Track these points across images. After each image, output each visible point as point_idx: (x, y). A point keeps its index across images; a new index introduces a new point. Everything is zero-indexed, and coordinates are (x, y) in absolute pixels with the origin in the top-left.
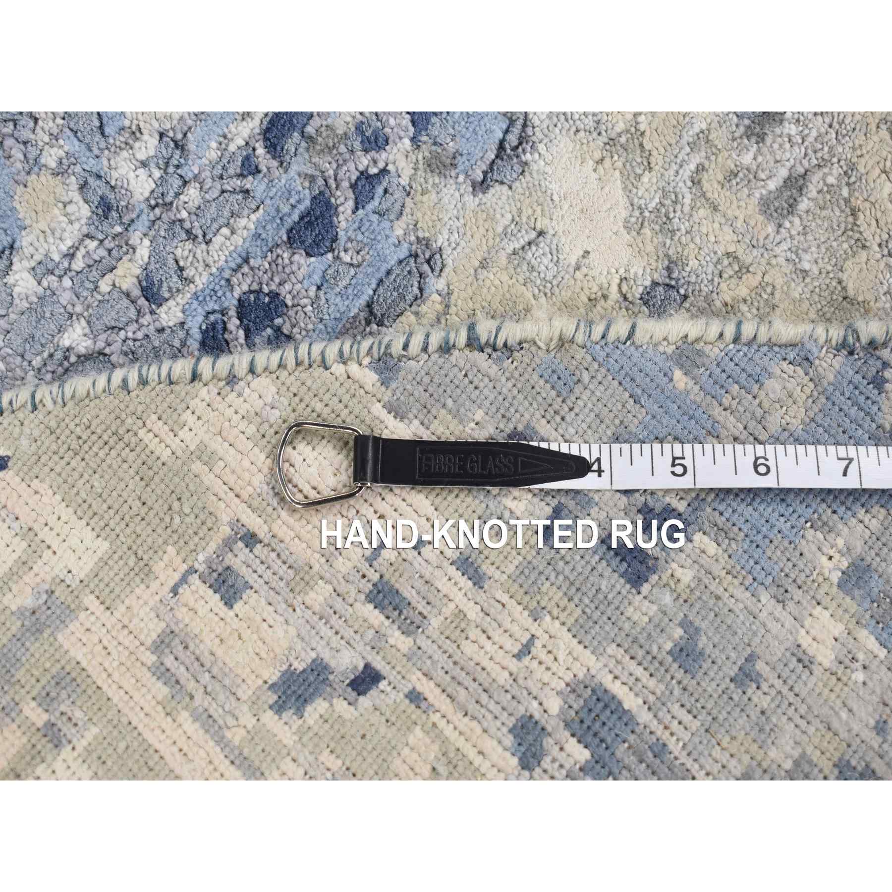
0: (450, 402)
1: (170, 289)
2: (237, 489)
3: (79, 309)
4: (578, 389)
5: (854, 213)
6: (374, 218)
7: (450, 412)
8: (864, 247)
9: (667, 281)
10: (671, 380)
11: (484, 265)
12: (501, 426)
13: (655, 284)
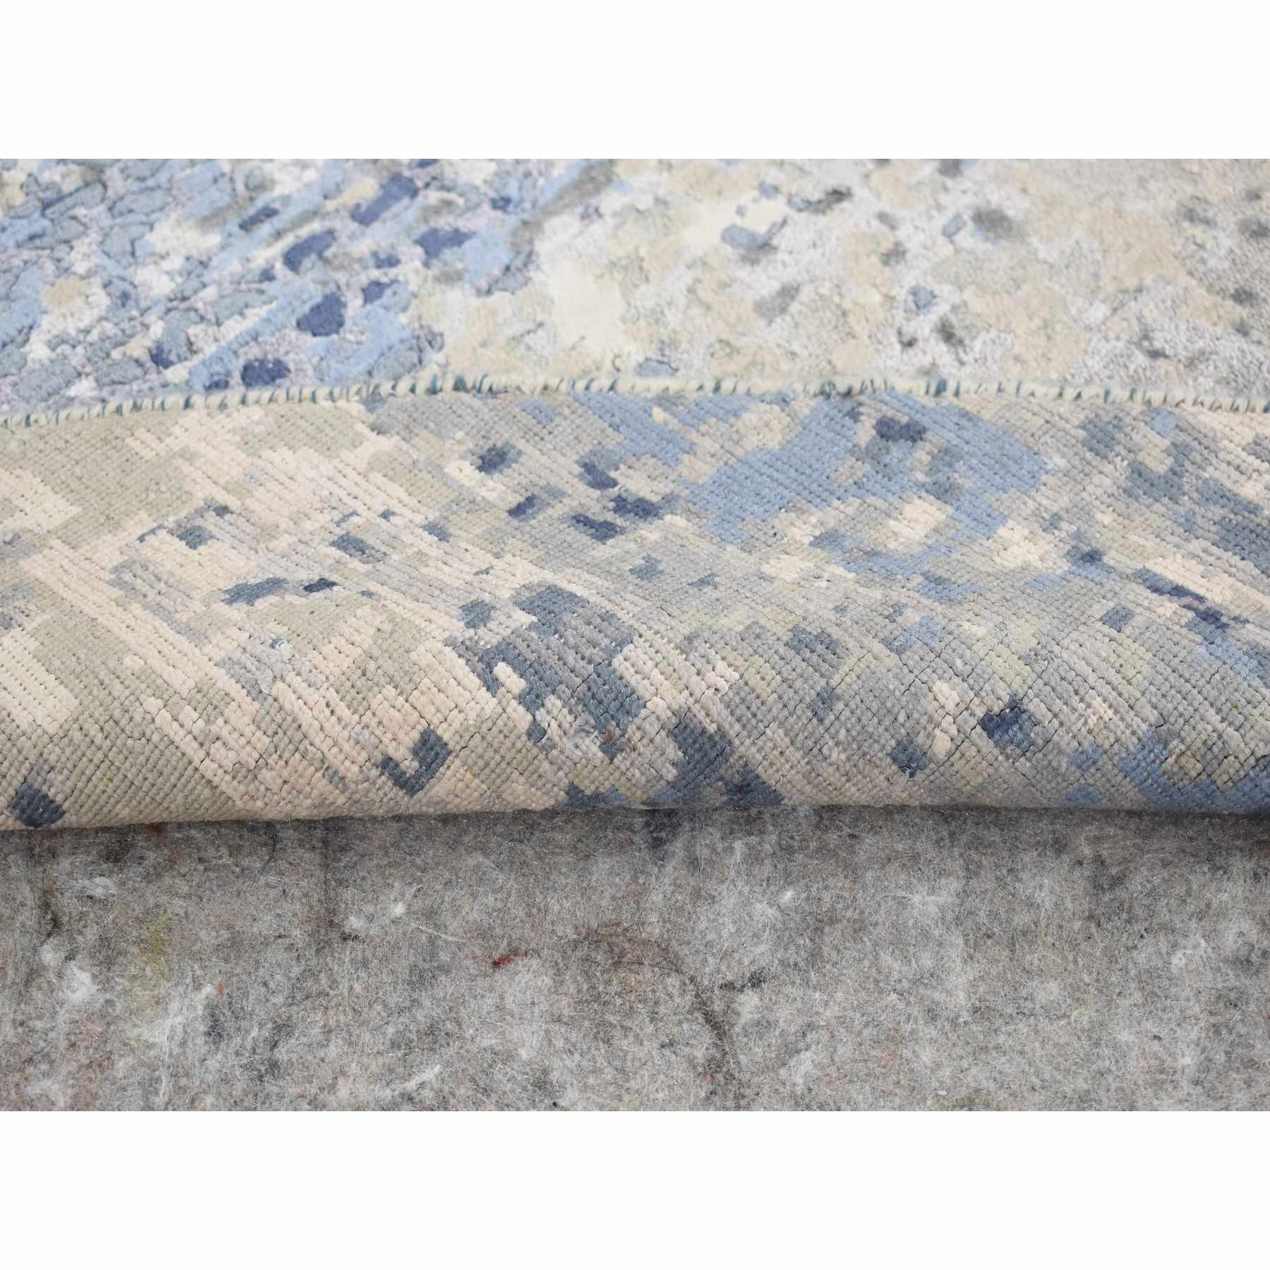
0: (432, 426)
1: (179, 356)
2: (215, 478)
3: (88, 369)
4: (558, 420)
5: (844, 314)
6: (382, 311)
7: (432, 432)
8: (854, 337)
9: (660, 358)
10: (650, 416)
11: (484, 344)
12: (481, 443)
13: (647, 359)
